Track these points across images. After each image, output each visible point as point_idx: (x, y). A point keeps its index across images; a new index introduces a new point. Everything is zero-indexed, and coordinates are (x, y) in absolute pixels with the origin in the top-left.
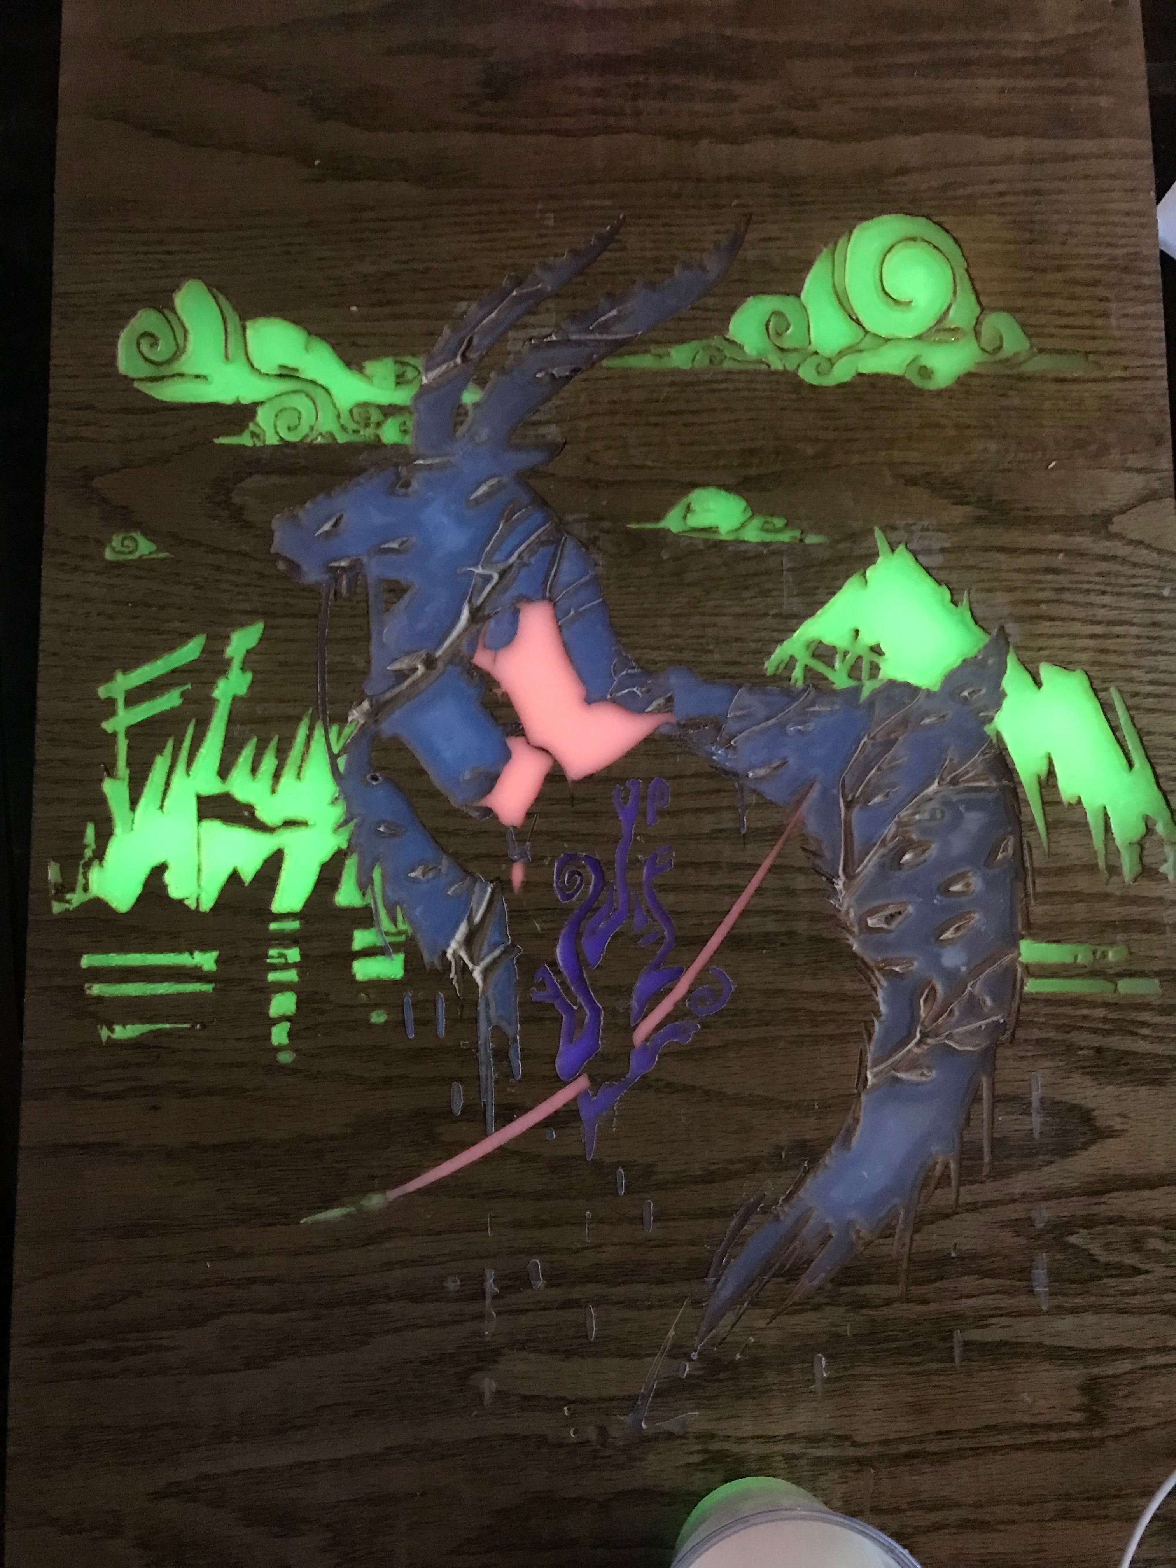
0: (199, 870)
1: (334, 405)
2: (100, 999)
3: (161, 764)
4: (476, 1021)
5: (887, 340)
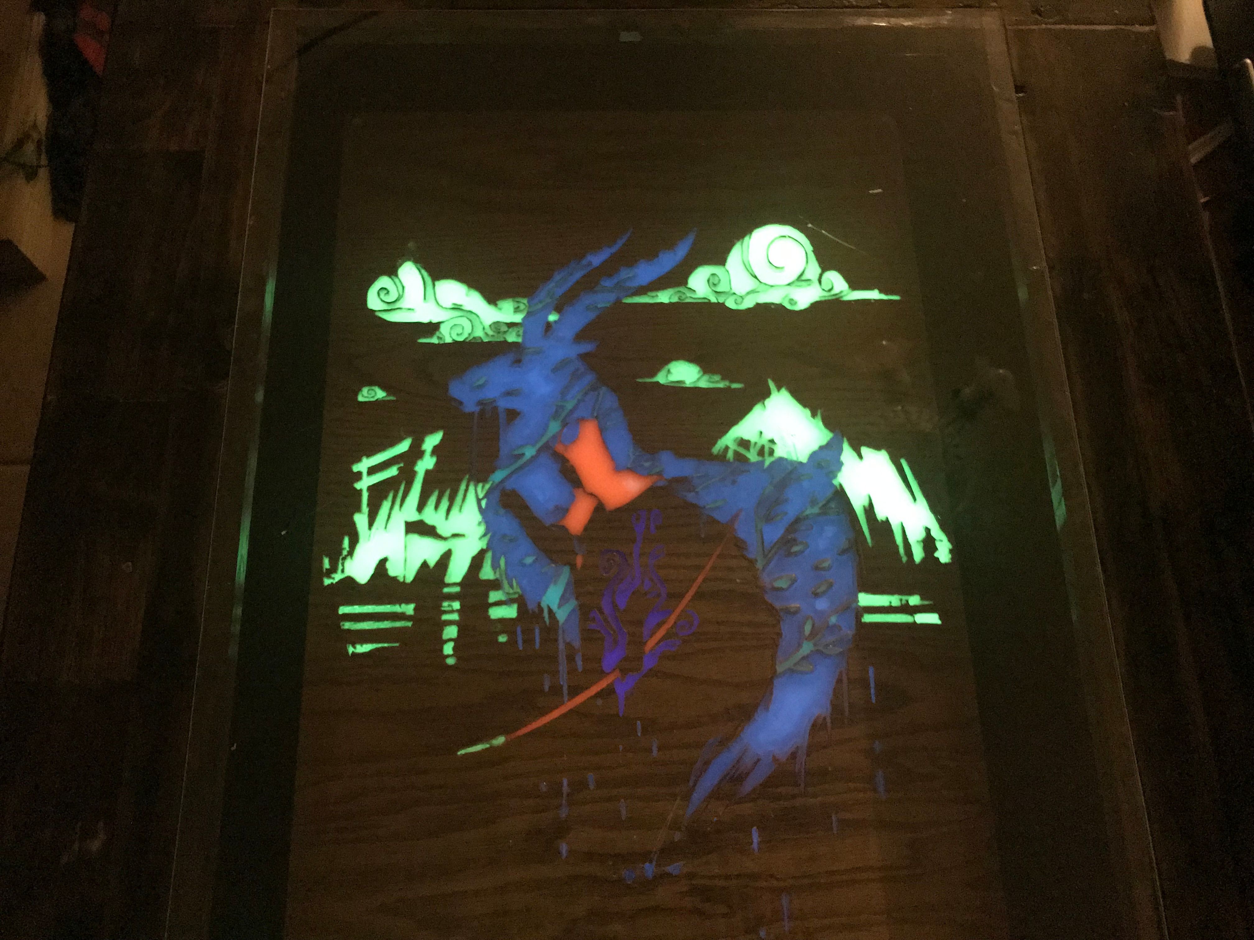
0: (405, 561)
1: (481, 323)
2: (349, 631)
3: (386, 505)
4: (556, 640)
5: (772, 286)
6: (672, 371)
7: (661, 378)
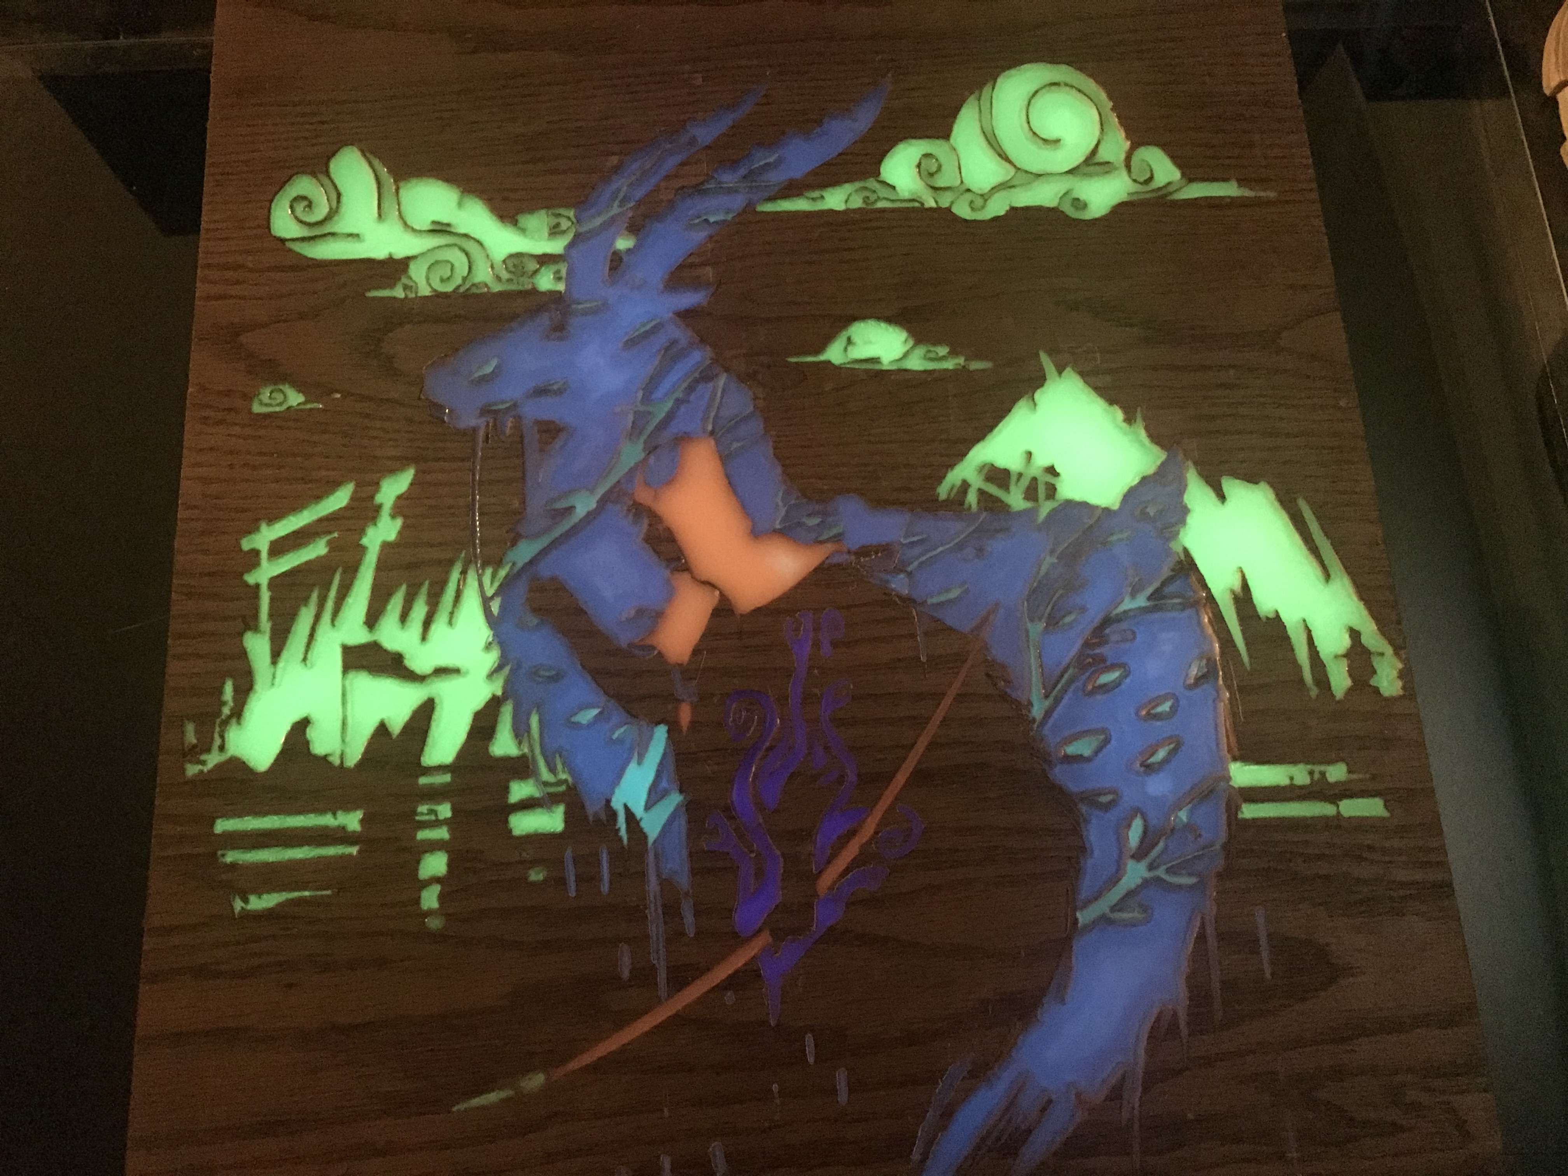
0: (345, 724)
1: (487, 256)
2: (233, 866)
3: (305, 615)
4: (642, 875)
5: (1040, 175)
6: (855, 338)
7: (835, 354)
